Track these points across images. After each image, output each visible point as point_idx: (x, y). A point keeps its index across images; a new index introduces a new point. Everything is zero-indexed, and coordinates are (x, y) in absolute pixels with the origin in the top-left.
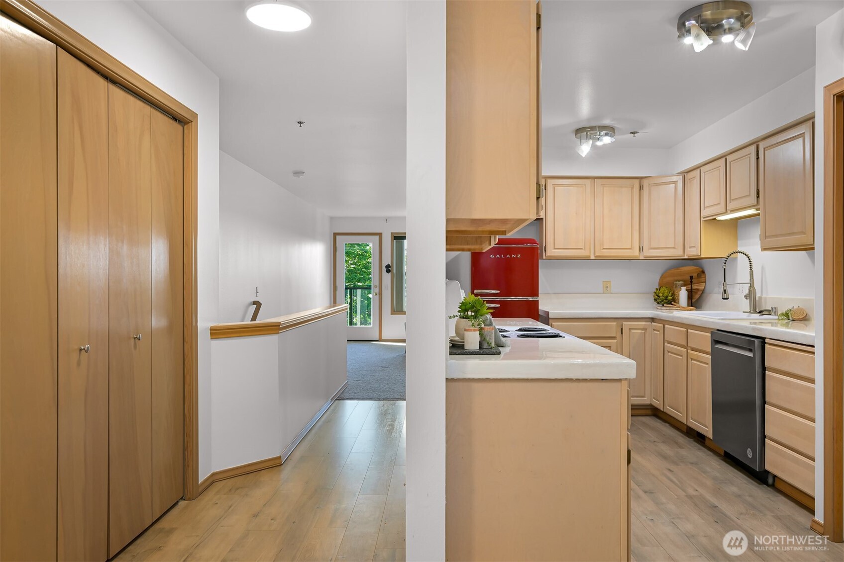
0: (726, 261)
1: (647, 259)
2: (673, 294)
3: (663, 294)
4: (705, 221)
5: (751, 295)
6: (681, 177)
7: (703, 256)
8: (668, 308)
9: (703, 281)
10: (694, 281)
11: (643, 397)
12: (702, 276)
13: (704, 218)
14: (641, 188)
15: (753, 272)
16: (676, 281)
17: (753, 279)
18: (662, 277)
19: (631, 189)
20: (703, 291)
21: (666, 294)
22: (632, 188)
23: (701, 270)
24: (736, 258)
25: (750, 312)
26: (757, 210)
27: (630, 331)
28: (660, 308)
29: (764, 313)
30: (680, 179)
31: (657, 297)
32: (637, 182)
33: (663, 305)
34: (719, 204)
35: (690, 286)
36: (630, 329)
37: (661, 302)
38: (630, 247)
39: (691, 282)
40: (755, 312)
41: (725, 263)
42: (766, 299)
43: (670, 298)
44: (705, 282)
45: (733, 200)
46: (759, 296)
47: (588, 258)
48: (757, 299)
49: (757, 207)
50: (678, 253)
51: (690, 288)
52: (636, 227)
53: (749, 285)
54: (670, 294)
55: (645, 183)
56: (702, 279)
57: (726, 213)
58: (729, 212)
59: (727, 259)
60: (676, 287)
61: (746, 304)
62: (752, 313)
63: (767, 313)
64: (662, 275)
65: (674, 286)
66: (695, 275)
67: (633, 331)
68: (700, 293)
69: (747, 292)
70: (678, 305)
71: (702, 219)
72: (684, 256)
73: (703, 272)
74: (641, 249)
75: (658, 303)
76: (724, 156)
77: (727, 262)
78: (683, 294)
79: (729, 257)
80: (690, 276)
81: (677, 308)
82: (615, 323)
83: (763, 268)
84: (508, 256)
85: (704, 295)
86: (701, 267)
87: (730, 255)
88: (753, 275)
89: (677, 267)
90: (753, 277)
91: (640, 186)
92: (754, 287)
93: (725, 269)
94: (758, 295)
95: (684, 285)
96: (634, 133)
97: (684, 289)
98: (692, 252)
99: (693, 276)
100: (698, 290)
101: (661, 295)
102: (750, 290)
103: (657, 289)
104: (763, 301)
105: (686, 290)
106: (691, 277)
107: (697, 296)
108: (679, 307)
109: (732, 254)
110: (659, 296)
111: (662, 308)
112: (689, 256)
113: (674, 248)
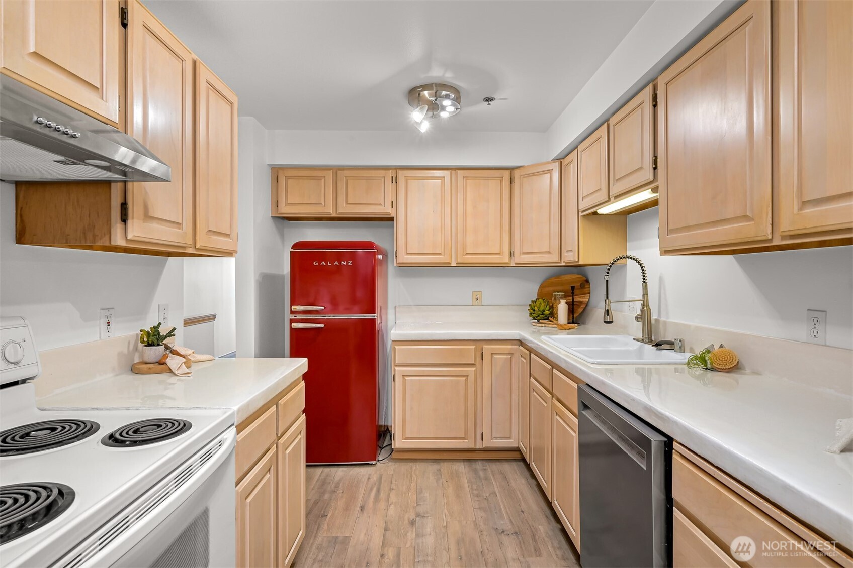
0: (609, 269)
1: (519, 265)
2: (552, 308)
3: (539, 308)
4: (584, 216)
5: (644, 317)
6: (557, 164)
7: (581, 262)
8: (544, 325)
9: (587, 292)
10: (576, 292)
11: (510, 438)
12: (586, 286)
13: (583, 212)
14: (511, 181)
15: (646, 285)
16: (556, 292)
17: (647, 294)
18: (542, 287)
19: (499, 181)
20: (587, 305)
21: (542, 309)
22: (501, 181)
23: (585, 279)
24: (625, 265)
25: (642, 341)
26: (655, 190)
27: (492, 357)
28: (535, 324)
29: (664, 346)
30: (556, 165)
31: (532, 311)
32: (507, 173)
33: (538, 321)
34: (600, 189)
35: (571, 298)
36: (492, 354)
37: (537, 317)
38: (499, 252)
39: (573, 293)
40: (650, 341)
41: (608, 273)
42: (665, 323)
43: (547, 312)
44: (590, 293)
45: (618, 179)
46: (656, 318)
47: (448, 265)
48: (653, 322)
49: (653, 185)
50: (553, 258)
51: (571, 300)
52: (506, 227)
53: (642, 302)
54: (548, 308)
55: (517, 174)
56: (586, 290)
57: (608, 201)
58: (612, 199)
59: (610, 266)
60: (555, 299)
61: (637, 329)
62: (645, 343)
63: (668, 346)
64: (542, 285)
65: (553, 298)
66: (577, 285)
67: (496, 356)
68: (583, 306)
69: (638, 311)
70: (555, 322)
71: (581, 214)
72: (560, 263)
73: (587, 281)
74: (511, 254)
75: (534, 319)
76: (605, 121)
77: (610, 272)
78: (562, 308)
79: (613, 263)
80: (571, 287)
81: (554, 326)
82: (473, 347)
83: (661, 280)
84: (336, 263)
85: (589, 308)
86: (585, 275)
87: (615, 261)
88: (647, 289)
89: (558, 276)
90: (647, 291)
91: (511, 179)
92: (648, 306)
93: (607, 281)
94: (654, 317)
95: (564, 297)
96: (489, 100)
97: (563, 302)
98: (570, 257)
99: (574, 287)
100: (581, 303)
101: (536, 309)
102: (642, 310)
103: (532, 301)
104: (661, 327)
105: (566, 303)
106: (573, 288)
107: (580, 310)
108: (557, 325)
109: (618, 259)
110: (534, 311)
111: (538, 325)
112: (566, 263)
113: (549, 252)
